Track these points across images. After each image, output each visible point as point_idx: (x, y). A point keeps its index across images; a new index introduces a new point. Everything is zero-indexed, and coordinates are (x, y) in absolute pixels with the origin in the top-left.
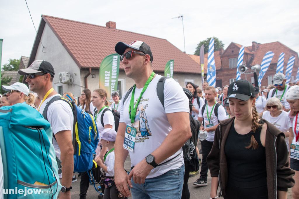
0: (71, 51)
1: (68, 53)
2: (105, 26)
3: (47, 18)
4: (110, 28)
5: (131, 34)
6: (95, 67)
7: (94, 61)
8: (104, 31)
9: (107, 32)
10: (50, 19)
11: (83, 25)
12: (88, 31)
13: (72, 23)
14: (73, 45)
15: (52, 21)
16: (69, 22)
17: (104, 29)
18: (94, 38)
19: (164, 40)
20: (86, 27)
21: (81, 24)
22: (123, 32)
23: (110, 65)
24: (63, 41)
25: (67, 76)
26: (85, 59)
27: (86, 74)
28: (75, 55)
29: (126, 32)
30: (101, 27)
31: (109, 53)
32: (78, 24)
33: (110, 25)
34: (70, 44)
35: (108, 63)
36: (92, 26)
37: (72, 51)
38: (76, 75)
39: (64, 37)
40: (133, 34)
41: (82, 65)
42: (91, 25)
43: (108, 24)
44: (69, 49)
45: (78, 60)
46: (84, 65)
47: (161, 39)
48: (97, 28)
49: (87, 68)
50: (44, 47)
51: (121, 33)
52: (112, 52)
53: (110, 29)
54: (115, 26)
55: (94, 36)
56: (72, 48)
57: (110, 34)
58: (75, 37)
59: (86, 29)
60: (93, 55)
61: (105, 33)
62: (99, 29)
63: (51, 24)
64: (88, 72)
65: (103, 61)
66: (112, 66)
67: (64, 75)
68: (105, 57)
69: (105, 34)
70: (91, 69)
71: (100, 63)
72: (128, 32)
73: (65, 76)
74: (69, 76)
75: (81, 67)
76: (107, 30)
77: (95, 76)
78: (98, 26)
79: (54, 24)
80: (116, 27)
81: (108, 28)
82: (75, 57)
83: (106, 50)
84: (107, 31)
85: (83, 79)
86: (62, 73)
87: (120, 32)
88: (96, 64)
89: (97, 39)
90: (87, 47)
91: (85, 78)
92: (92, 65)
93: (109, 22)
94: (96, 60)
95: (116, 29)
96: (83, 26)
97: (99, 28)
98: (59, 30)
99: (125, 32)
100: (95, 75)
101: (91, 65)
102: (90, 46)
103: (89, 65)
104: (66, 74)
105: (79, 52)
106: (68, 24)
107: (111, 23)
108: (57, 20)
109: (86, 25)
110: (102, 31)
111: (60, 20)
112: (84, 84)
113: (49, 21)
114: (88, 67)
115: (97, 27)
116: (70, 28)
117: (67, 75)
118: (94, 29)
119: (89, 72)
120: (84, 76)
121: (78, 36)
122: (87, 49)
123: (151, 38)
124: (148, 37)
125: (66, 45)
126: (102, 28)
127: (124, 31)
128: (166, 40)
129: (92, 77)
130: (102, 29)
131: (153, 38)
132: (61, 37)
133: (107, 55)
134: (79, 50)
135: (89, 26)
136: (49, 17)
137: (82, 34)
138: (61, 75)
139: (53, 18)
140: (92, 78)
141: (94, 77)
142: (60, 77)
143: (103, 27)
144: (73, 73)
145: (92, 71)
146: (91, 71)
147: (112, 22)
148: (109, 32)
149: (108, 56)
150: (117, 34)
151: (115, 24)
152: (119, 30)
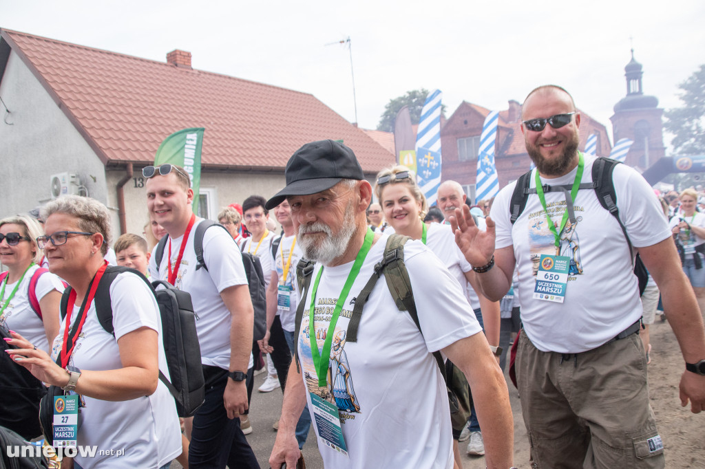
0: (80, 121)
1: (73, 126)
2: (165, 61)
3: (13, 37)
4: (176, 65)
5: (228, 80)
6: (141, 160)
7: (138, 147)
8: (164, 72)
9: (170, 76)
10: (22, 39)
11: (111, 57)
12: (124, 73)
13: (82, 51)
14: (86, 106)
15: (29, 47)
16: (73, 50)
17: (163, 67)
18: (138, 91)
19: (308, 95)
20: (117, 64)
21: (104, 56)
22: (208, 76)
23: (178, 156)
24: (60, 98)
25: (73, 182)
26: (116, 142)
27: (122, 178)
28: (91, 133)
29: (215, 75)
30: (154, 63)
31: (176, 127)
32: (96, 54)
33: (177, 59)
34: (77, 104)
35: (175, 151)
36: (132, 61)
37: (83, 122)
38: (95, 180)
39: (62, 87)
40: (232, 81)
41: (110, 155)
42: (128, 57)
43: (171, 56)
44: (75, 116)
45: (99, 143)
46: (115, 156)
47: (301, 93)
48: (145, 66)
49: (123, 162)
50: (8, 111)
52: (184, 125)
53: (178, 68)
54: (189, 61)
55: (138, 84)
56: (85, 114)
57: (176, 80)
58: (90, 87)
59: (117, 66)
60: (137, 131)
61: (164, 78)
62: (151, 67)
63: (26, 53)
64: (124, 174)
65: (163, 146)
66: (183, 157)
67: (64, 180)
68: (168, 136)
69: (164, 80)
70: (131, 167)
71: (155, 151)
72: (220, 76)
73: (67, 184)
74: (78, 183)
75: (108, 162)
76: (170, 71)
77: (142, 183)
78: (148, 61)
79: (35, 54)
80: (190, 63)
81: (171, 66)
82: (92, 136)
83: (168, 118)
84: (170, 73)
85: (114, 190)
86: (60, 176)
87: (202, 75)
88: (144, 154)
89: (145, 92)
90: (121, 113)
91: (119, 188)
92: (134, 157)
93: (176, 51)
94: (144, 144)
95: (192, 69)
96: (111, 60)
97: (151, 65)
98: (48, 70)
99: (213, 77)
101: (133, 155)
102: (130, 110)
103: (128, 157)
104: (68, 179)
105: (102, 124)
106: (72, 55)
107: (178, 53)
108: (40, 43)
109: (118, 58)
110: (157, 74)
111: (49, 45)
112: (116, 203)
113: (20, 45)
114: (125, 161)
115: (145, 64)
116: (78, 65)
117: (74, 180)
118: (138, 67)
119: (128, 173)
120: (116, 183)
121: (99, 85)
122: (121, 117)
123: (276, 90)
124: (268, 89)
125: (68, 107)
126: (157, 66)
127: (210, 74)
128: (311, 95)
129: (134, 185)
130: (157, 69)
131: (281, 91)
132: (53, 86)
133: (170, 131)
134: (100, 120)
135: (125, 60)
136: (21, 35)
137: (108, 79)
138: (56, 181)
139: (30, 37)
140: (136, 186)
141: (141, 185)
142: (55, 187)
143: (160, 64)
144: (88, 177)
145: (134, 170)
146: (132, 171)
147: (180, 52)
148: (175, 75)
149: (173, 133)
150: (193, 80)
151: (188, 56)
152: (200, 72)
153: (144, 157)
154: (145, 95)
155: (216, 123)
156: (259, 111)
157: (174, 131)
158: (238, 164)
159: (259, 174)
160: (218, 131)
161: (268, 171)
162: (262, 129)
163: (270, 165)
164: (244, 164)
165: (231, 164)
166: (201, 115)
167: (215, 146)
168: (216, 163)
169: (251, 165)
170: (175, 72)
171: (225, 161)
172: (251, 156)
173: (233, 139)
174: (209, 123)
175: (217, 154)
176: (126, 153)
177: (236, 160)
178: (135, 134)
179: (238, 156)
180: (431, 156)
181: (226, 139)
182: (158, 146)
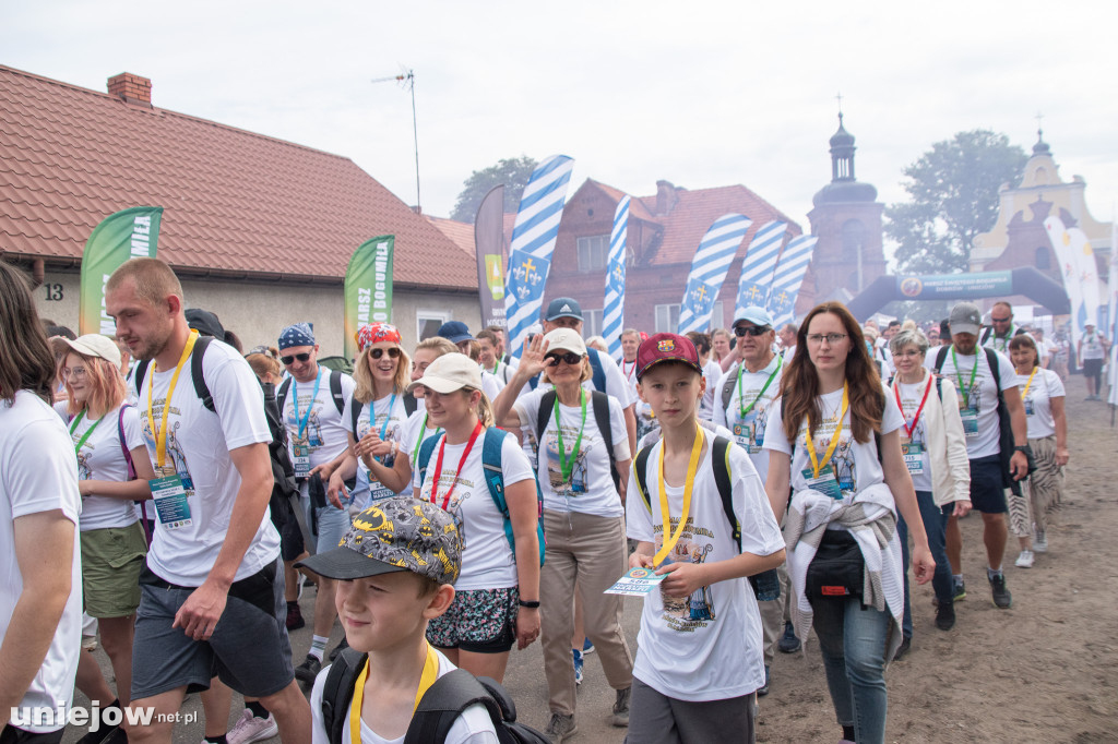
2: (105, 90)
4: (125, 100)
5: (212, 129)
6: (59, 254)
7: (55, 233)
8: (102, 110)
9: (113, 117)
12: (31, 106)
17: (102, 101)
18: (56, 138)
19: (342, 158)
20: (19, 89)
22: (179, 121)
23: (122, 251)
26: (15, 222)
29: (191, 119)
30: (86, 92)
31: (122, 202)
33: (127, 89)
35: (116, 243)
36: (45, 87)
40: (220, 131)
41: (4, 245)
42: (41, 80)
43: (116, 83)
46: (13, 245)
47: (331, 156)
48: (69, 97)
49: (28, 257)
51: (171, 123)
52: (136, 199)
53: (127, 105)
54: (148, 94)
55: (57, 127)
59: (19, 94)
60: (54, 207)
61: (103, 119)
62: (81, 100)
65: (98, 232)
68: (107, 217)
69: (103, 123)
70: (42, 265)
71: (86, 240)
72: (199, 121)
76: (113, 108)
77: (59, 292)
78: (75, 89)
80: (149, 97)
81: (116, 100)
83: (108, 187)
84: (113, 113)
87: (169, 118)
88: (66, 245)
89: (68, 140)
90: (25, 174)
92: (48, 249)
93: (124, 75)
94: (65, 228)
95: (152, 107)
97: (80, 95)
99: (187, 123)
100: (61, 287)
101: (44, 246)
102: (41, 170)
103: (36, 248)
107: (128, 79)
109: (21, 80)
110: (92, 112)
114: (31, 255)
115: (69, 93)
118: (57, 99)
119: (37, 275)
122: (25, 181)
124: (279, 147)
126: (91, 99)
127: (182, 117)
128: (348, 160)
129: (47, 295)
130: (92, 103)
133: (112, 209)
135: (34, 84)
140: (49, 299)
141: (58, 296)
143: (97, 95)
145: (46, 272)
146: (42, 272)
147: (133, 79)
148: (123, 115)
149: (116, 213)
150: (153, 126)
151: (145, 85)
152: (165, 113)
153: (65, 250)
154: (69, 145)
155: (189, 199)
156: (263, 183)
157: (118, 209)
158: (224, 267)
159: (259, 284)
160: (192, 211)
161: (273, 281)
162: (266, 211)
163: (277, 271)
164: (235, 268)
165: (212, 266)
166: (165, 185)
167: (187, 236)
168: (188, 264)
169: (246, 269)
170: (123, 110)
171: (203, 262)
172: (246, 255)
173: (217, 227)
174: (179, 198)
175: (191, 250)
176: (32, 242)
177: (222, 261)
178: (49, 211)
179: (225, 253)
180: (533, 264)
181: (207, 225)
182: (91, 232)
